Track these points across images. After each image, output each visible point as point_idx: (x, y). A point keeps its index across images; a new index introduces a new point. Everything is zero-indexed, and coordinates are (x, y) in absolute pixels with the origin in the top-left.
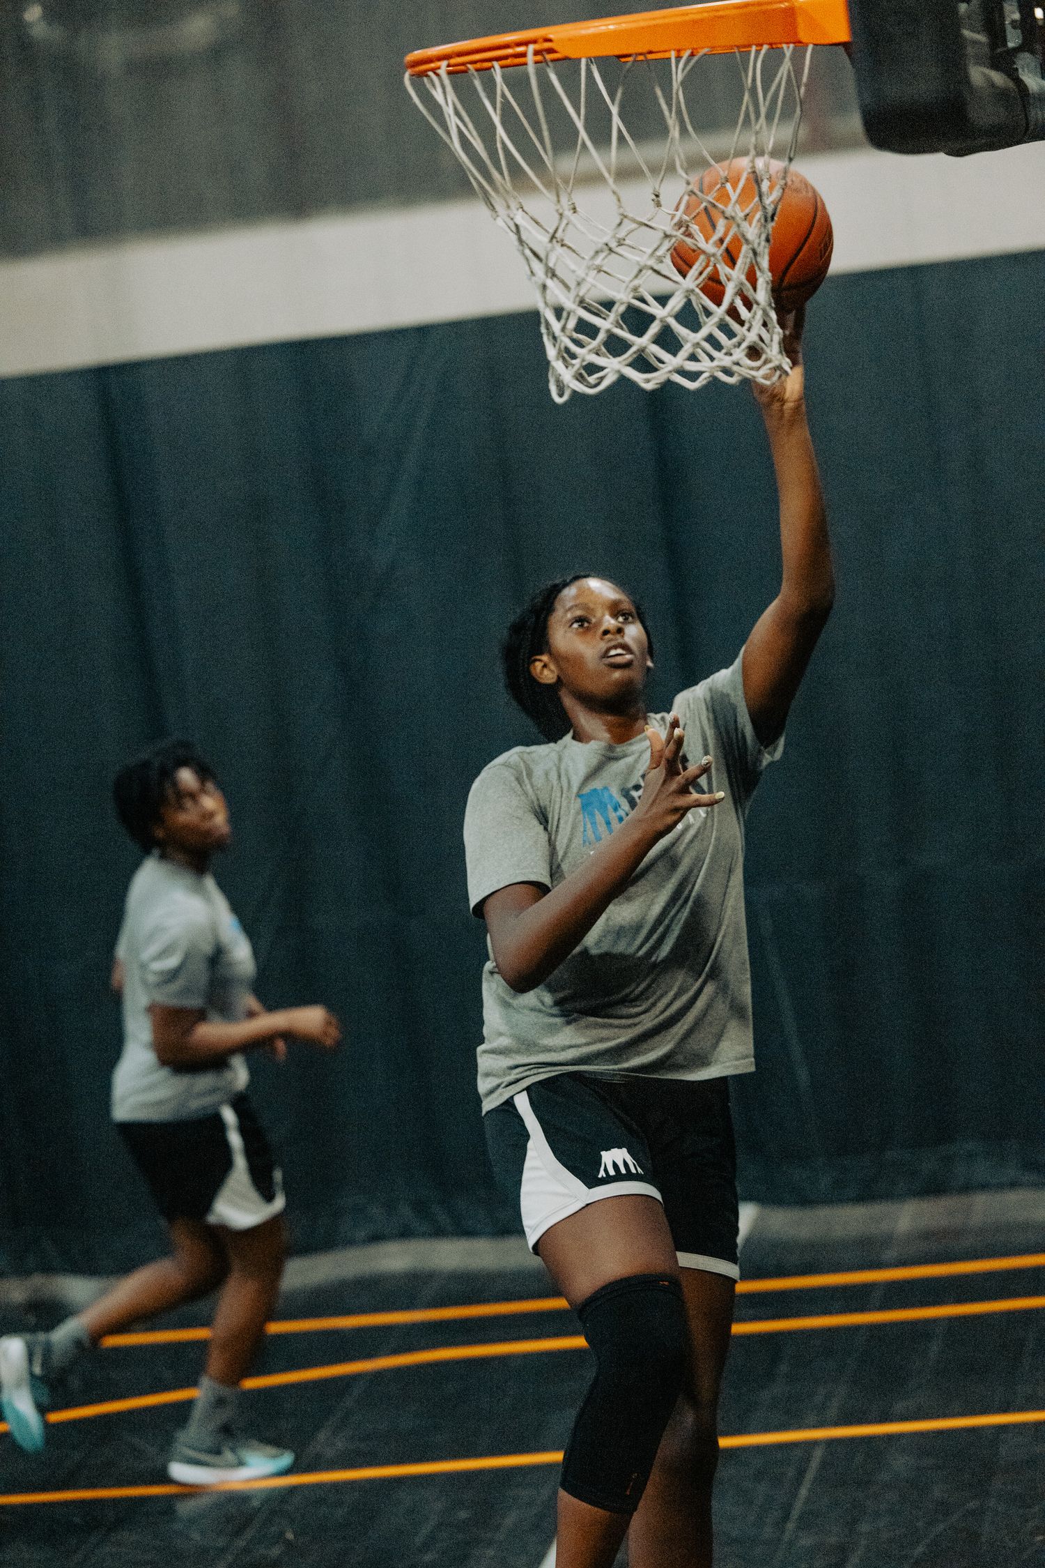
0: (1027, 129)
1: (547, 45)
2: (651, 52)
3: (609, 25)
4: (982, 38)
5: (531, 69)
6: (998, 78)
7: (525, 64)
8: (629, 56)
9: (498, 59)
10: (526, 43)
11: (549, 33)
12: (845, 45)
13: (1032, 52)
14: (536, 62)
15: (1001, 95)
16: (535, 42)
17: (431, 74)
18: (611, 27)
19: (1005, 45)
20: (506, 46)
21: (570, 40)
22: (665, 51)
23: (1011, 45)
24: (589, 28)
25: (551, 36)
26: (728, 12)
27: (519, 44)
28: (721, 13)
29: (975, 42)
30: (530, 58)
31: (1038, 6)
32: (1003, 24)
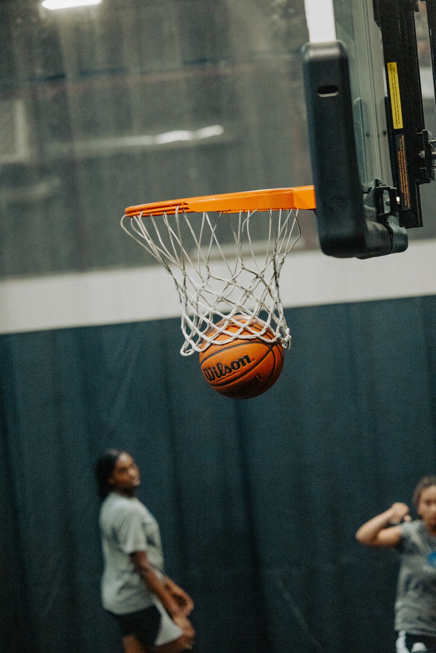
0: (392, 248)
1: (185, 206)
2: (230, 210)
3: (213, 198)
4: (373, 209)
5: (177, 216)
6: (380, 227)
7: (174, 214)
8: (220, 212)
9: (166, 211)
10: (176, 205)
11: (186, 201)
12: (314, 210)
13: (395, 216)
14: (179, 213)
15: (381, 234)
16: (180, 205)
17: (135, 217)
18: (213, 199)
19: (384, 212)
20: (168, 206)
21: (195, 204)
22: (238, 210)
23: (386, 212)
24: (203, 199)
25: (187, 202)
26: (263, 195)
27: (173, 205)
28: (261, 195)
29: (369, 211)
30: (177, 211)
31: (398, 196)
32: (383, 204)
